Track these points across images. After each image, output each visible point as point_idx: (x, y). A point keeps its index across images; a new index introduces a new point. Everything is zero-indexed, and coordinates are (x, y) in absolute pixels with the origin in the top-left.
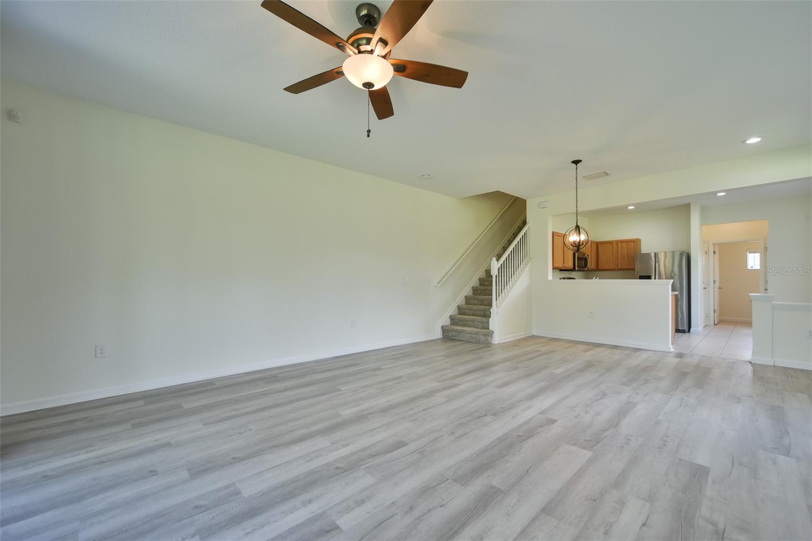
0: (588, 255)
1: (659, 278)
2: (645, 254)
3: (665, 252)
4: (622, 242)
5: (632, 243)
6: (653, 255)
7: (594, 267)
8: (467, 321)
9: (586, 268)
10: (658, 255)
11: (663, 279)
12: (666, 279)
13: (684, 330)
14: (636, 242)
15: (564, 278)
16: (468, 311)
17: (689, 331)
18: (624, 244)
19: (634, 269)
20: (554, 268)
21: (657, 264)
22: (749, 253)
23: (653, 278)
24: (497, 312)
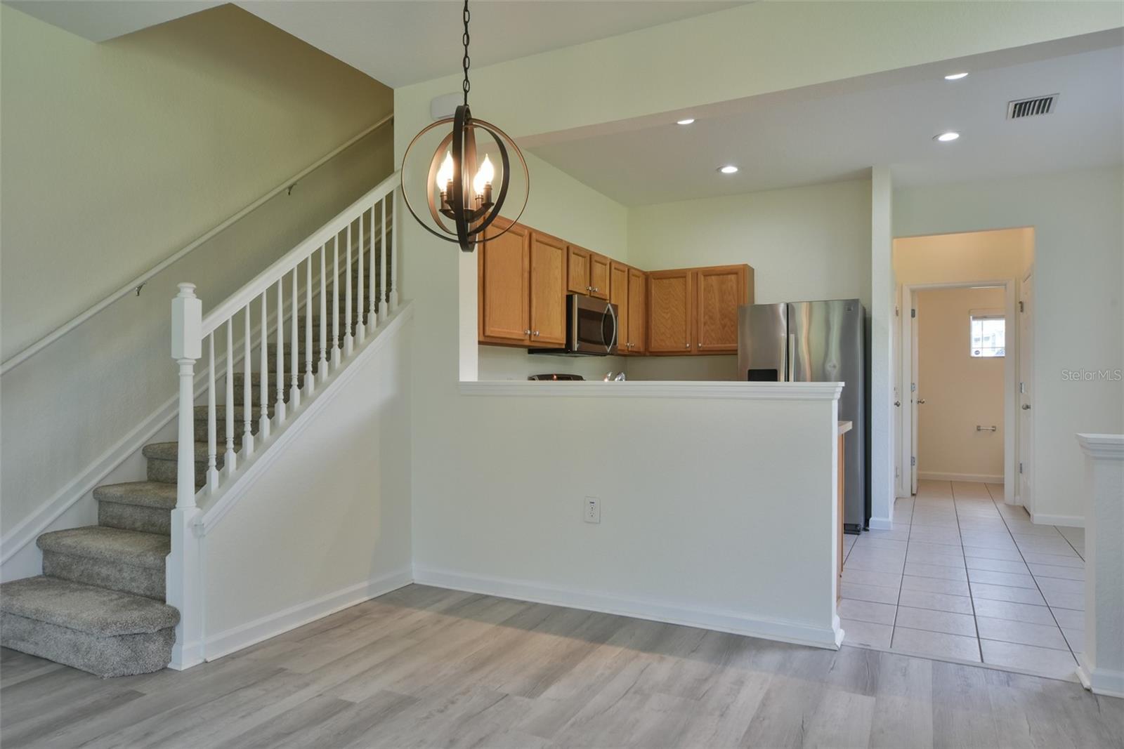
0: (615, 307)
1: (797, 379)
2: (763, 308)
3: (810, 302)
4: (709, 273)
5: (733, 277)
6: (782, 309)
7: (635, 342)
8: (95, 560)
9: (608, 344)
10: (793, 309)
11: (804, 380)
12: (812, 381)
13: (857, 526)
14: (741, 276)
15: (548, 377)
16: (129, 511)
17: (866, 529)
18: (714, 280)
19: (734, 352)
20: (487, 342)
21: (792, 337)
22: (975, 318)
23: (782, 376)
24: (197, 527)
